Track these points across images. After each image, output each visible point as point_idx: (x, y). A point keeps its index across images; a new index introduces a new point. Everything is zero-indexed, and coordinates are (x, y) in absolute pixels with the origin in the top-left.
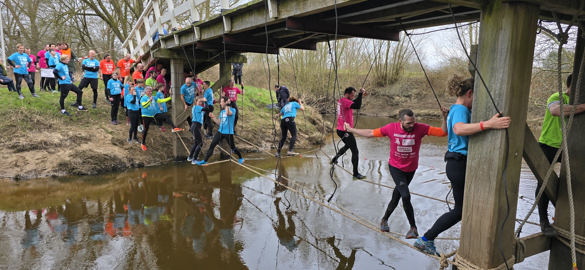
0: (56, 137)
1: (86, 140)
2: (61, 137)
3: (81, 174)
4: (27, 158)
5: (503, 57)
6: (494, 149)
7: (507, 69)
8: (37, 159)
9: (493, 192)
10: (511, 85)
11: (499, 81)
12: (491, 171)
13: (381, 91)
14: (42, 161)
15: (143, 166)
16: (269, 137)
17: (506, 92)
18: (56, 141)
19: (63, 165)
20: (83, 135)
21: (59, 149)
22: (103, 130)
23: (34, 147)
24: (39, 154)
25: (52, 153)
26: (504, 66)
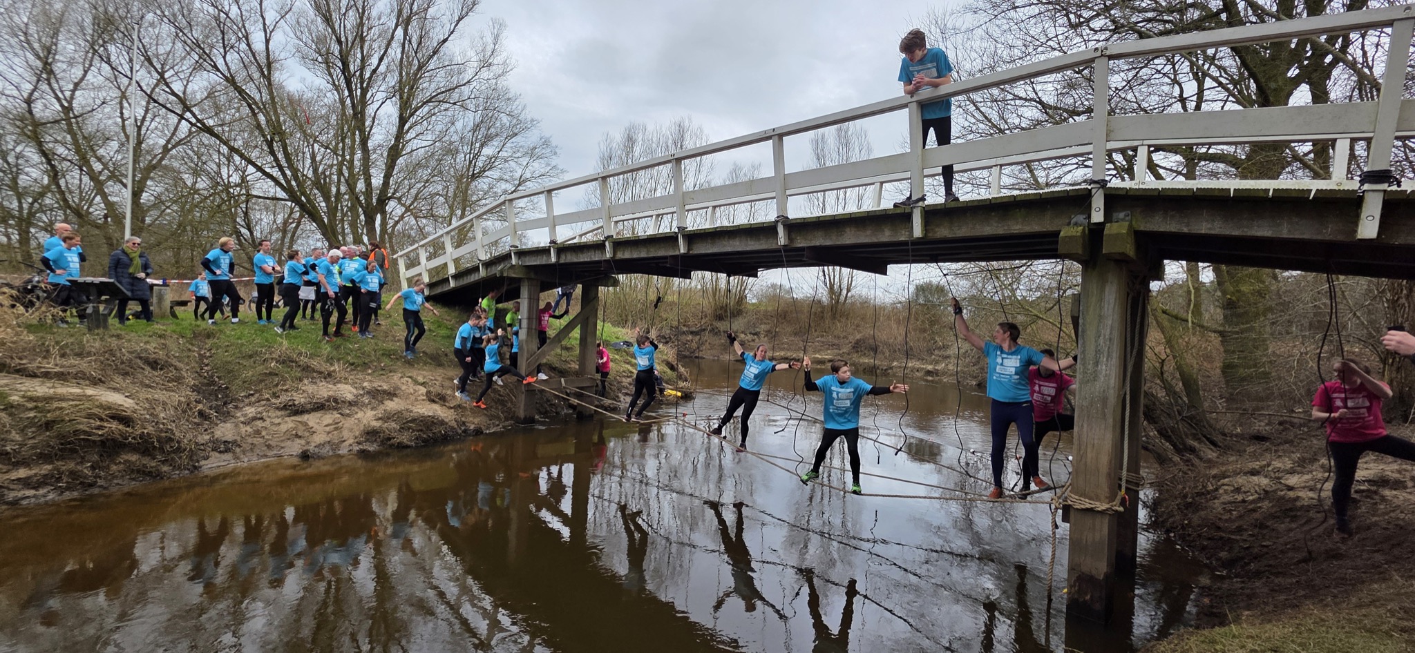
0: (346, 391)
1: (391, 395)
2: (354, 391)
3: (401, 447)
4: (311, 424)
8: (326, 426)
14: (336, 429)
15: (482, 433)
18: (350, 397)
19: (371, 434)
20: (385, 387)
21: (355, 408)
22: (410, 380)
23: (320, 407)
24: (328, 418)
25: (348, 415)
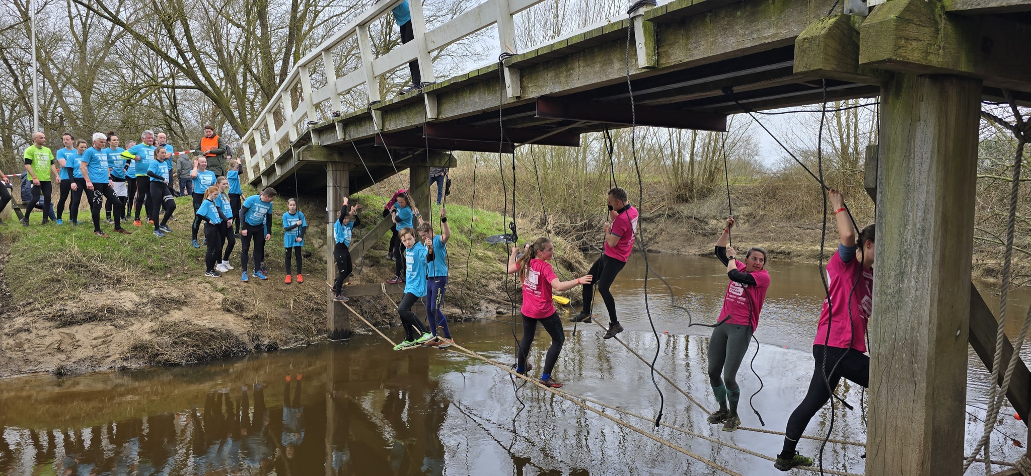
0: (128, 299)
1: (180, 303)
2: (137, 299)
3: (169, 365)
4: (78, 337)
5: (926, 166)
6: (919, 324)
7: (933, 186)
8: (95, 339)
9: (922, 401)
10: (943, 213)
11: (921, 206)
12: (916, 363)
13: (684, 209)
14: (104, 343)
15: (276, 349)
16: (493, 293)
17: (935, 227)
18: (129, 306)
19: (139, 349)
20: (175, 294)
21: (132, 320)
22: (209, 286)
23: (91, 318)
24: (99, 330)
25: (121, 327)
26: (928, 181)
